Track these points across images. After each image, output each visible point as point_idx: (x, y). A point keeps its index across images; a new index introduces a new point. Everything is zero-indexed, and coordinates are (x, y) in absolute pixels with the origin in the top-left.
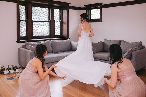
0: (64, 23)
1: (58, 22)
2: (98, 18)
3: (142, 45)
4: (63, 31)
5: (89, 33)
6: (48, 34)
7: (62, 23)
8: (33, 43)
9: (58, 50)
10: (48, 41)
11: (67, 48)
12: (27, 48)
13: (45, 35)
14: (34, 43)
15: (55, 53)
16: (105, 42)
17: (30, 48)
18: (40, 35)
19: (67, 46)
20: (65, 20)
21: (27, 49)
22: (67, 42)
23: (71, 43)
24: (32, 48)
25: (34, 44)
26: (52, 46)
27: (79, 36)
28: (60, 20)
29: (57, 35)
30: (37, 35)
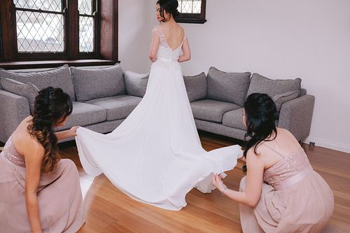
0: (104, 19)
1: (89, 16)
2: (194, 12)
3: (302, 87)
4: (102, 41)
5: (178, 51)
6: (61, 49)
7: (98, 19)
8: (20, 74)
9: (92, 93)
10: (63, 68)
11: (114, 87)
12: (6, 87)
13: (54, 50)
14: (23, 73)
15: (84, 101)
16: (212, 77)
17: (13, 88)
18: (38, 50)
19: (115, 85)
20: (107, 10)
21: (3, 89)
22: (114, 71)
23: (123, 75)
24: (21, 90)
25: (24, 75)
26: (74, 81)
27: (153, 59)
28: (94, 10)
29: (86, 51)
30: (30, 50)
